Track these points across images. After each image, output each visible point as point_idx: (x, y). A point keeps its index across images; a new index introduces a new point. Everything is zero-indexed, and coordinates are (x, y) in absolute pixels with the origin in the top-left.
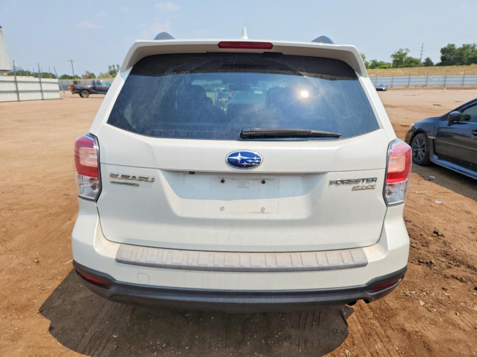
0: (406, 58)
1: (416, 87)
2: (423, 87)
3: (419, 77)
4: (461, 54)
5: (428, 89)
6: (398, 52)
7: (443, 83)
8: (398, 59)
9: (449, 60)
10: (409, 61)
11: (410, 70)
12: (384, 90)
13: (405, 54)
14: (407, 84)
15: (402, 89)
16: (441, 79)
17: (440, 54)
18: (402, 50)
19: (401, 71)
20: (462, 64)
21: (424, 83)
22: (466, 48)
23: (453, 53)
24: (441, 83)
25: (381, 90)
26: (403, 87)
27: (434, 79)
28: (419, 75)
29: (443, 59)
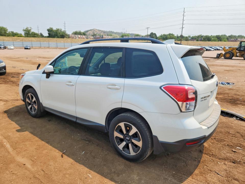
0: (31, 32)
1: (45, 48)
2: (48, 47)
3: (44, 42)
4: (57, 33)
5: (50, 49)
6: (26, 29)
7: (56, 46)
8: (27, 32)
9: (52, 35)
10: (33, 34)
11: (39, 39)
12: (30, 49)
13: (30, 30)
14: (40, 46)
15: (38, 48)
16: (55, 44)
17: (47, 32)
18: (28, 28)
19: (34, 39)
20: (58, 37)
21: (48, 46)
22: (58, 30)
23: (53, 32)
24: (55, 46)
25: (27, 49)
26: (38, 47)
27: (52, 44)
28: (43, 42)
29: (49, 34)
